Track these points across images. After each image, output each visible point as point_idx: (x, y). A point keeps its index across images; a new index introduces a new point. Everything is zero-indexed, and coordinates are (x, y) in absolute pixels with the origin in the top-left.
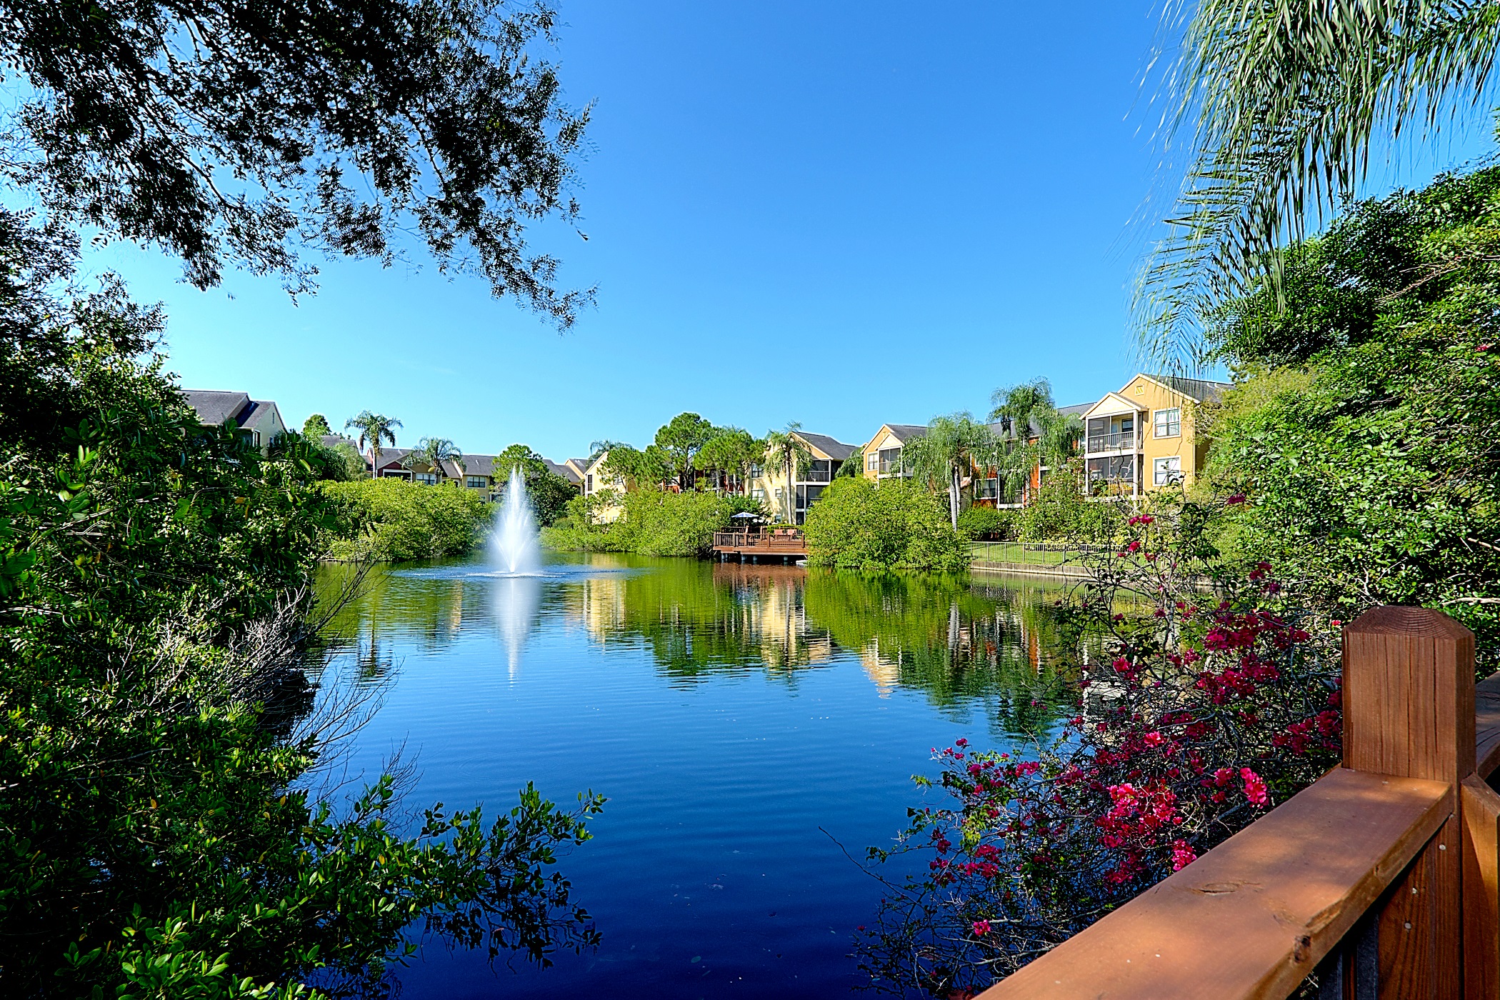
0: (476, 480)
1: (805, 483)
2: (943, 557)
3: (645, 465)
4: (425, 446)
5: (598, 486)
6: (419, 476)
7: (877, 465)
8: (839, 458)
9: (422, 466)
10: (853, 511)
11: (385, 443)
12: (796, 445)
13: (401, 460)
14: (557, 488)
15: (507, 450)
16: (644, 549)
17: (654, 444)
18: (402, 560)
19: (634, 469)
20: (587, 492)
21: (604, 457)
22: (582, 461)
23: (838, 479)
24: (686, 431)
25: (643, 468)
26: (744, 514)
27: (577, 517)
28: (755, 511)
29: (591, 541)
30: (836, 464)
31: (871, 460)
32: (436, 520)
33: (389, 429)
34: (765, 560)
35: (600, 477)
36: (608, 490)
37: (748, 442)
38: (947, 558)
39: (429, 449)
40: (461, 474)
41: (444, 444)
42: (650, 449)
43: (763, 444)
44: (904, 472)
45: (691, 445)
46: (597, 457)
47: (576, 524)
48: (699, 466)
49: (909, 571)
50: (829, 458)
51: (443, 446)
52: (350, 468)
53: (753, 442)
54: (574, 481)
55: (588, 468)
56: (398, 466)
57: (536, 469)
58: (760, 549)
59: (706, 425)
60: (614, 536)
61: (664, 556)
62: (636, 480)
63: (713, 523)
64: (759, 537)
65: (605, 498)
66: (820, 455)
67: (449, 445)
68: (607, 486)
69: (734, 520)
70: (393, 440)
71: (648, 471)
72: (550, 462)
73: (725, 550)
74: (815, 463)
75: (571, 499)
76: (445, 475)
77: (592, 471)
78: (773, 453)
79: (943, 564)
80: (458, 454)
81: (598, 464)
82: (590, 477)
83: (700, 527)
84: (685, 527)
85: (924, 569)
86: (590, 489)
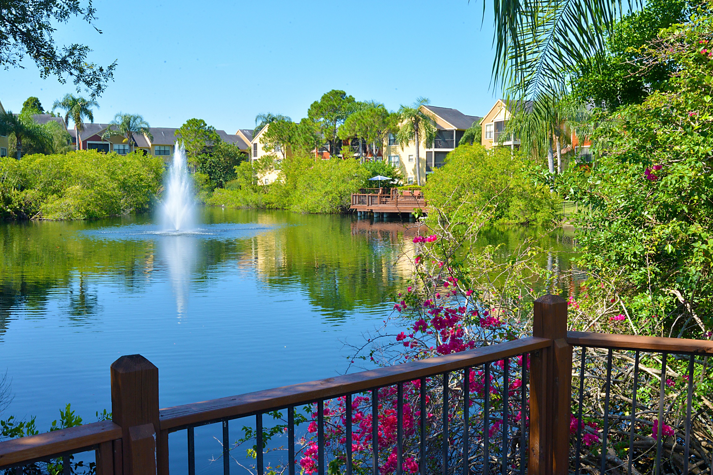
0: (162, 149)
1: (433, 150)
2: (539, 214)
3: (299, 135)
4: (119, 121)
5: (261, 153)
6: (116, 147)
7: (493, 134)
8: (462, 128)
9: (118, 138)
10: (464, 176)
11: (86, 120)
12: (425, 117)
13: (101, 133)
14: (227, 155)
15: (186, 123)
16: (296, 208)
17: (307, 117)
18: (97, 219)
19: (290, 138)
20: (253, 158)
21: (266, 130)
22: (251, 131)
23: (460, 146)
24: (334, 106)
25: (297, 138)
26: (379, 178)
27: (243, 180)
28: (389, 174)
29: (254, 200)
30: (460, 133)
31: (488, 130)
32: (124, 186)
33: (88, 109)
34: (394, 217)
35: (263, 145)
36: (268, 157)
37: (384, 114)
38: (541, 216)
39: (123, 124)
40: (150, 144)
41: (135, 119)
42: (304, 121)
43: (397, 117)
44: (515, 140)
45: (338, 117)
46: (261, 128)
47: (243, 185)
48: (343, 137)
49: (511, 226)
50: (454, 128)
51: (134, 121)
52: (57, 143)
53: (388, 116)
54: (243, 148)
55: (254, 137)
56: (99, 139)
57: (210, 139)
58: (389, 207)
59: (351, 100)
60: (272, 197)
61: (312, 213)
62: (292, 148)
63: (353, 185)
64: (389, 197)
65: (267, 164)
66: (448, 126)
67: (139, 120)
68: (268, 153)
69: (371, 183)
70: (91, 118)
71: (301, 140)
72: (223, 132)
73: (361, 208)
74: (441, 132)
75: (239, 165)
76: (136, 145)
77: (256, 140)
78: (404, 124)
79: (538, 220)
80: (146, 127)
81: (260, 135)
82: (255, 145)
83: (341, 188)
84: (328, 189)
85: (522, 224)
86: (255, 155)
